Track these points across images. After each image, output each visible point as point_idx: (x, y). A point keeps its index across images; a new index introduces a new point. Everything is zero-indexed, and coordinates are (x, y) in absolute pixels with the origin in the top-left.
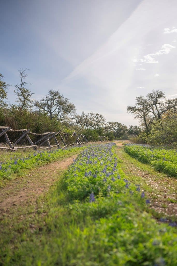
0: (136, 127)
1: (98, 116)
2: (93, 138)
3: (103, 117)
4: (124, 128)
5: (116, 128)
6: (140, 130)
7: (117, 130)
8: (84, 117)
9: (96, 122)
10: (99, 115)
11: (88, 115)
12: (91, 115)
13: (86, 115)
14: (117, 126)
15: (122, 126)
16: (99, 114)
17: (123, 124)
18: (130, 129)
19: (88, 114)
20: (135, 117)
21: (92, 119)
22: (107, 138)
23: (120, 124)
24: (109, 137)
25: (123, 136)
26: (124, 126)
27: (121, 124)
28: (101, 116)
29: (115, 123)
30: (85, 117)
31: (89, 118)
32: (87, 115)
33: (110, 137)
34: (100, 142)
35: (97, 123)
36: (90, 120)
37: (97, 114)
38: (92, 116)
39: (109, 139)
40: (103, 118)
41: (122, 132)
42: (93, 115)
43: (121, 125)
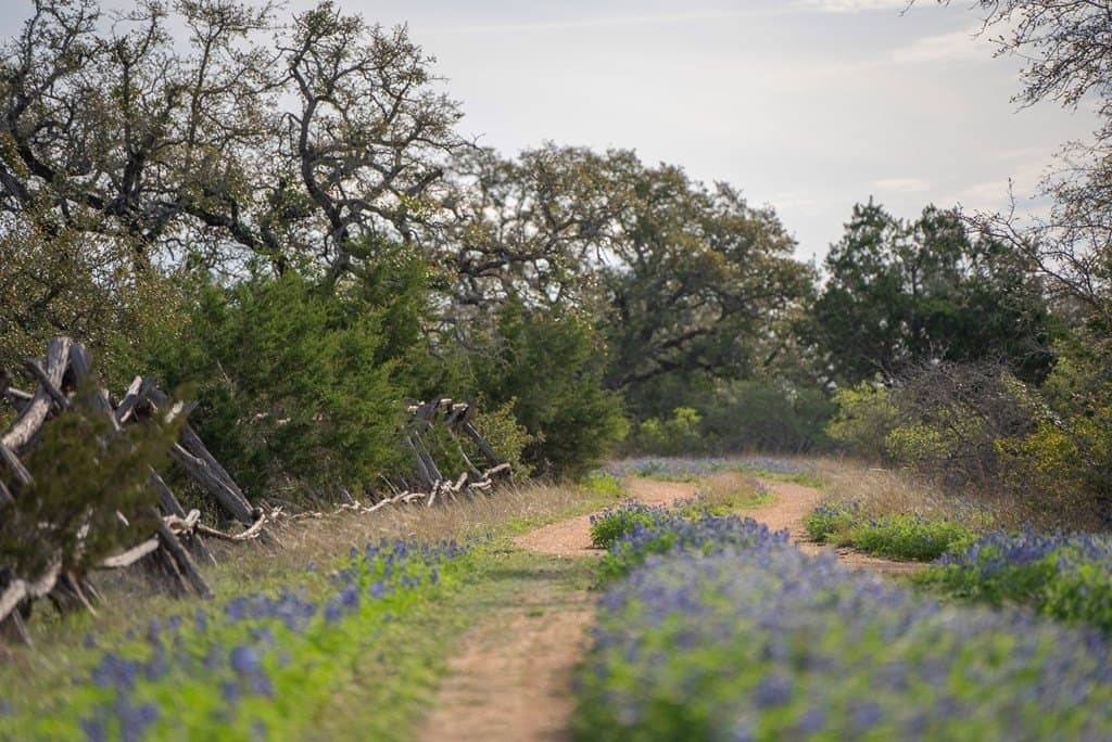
0: (943, 232)
1: (338, 54)
2: (331, 442)
3: (419, 76)
4: (738, 256)
5: (608, 258)
6: (1012, 281)
7: (622, 294)
8: (71, 60)
9: (309, 155)
10: (363, 41)
11: (154, 36)
12: (209, 41)
13: (105, 31)
14: (616, 227)
15: (709, 226)
16: (351, 26)
17: (725, 190)
18: (840, 265)
19: (156, 13)
20: (1038, 54)
21: (228, 107)
22: (506, 432)
23: (672, 179)
24: (526, 417)
25: (728, 392)
26: (739, 227)
27: (694, 189)
28: (385, 54)
29: (589, 170)
30: (91, 75)
31: (173, 92)
32: (132, 32)
33: (551, 412)
34: (407, 497)
35: (322, 172)
36: (181, 116)
37: (317, 24)
38: (221, 55)
39: (528, 455)
40: (415, 92)
41: (704, 315)
42: (238, 43)
43: (693, 207)
